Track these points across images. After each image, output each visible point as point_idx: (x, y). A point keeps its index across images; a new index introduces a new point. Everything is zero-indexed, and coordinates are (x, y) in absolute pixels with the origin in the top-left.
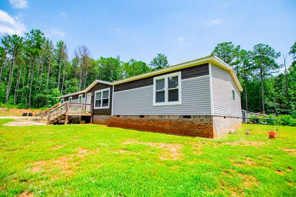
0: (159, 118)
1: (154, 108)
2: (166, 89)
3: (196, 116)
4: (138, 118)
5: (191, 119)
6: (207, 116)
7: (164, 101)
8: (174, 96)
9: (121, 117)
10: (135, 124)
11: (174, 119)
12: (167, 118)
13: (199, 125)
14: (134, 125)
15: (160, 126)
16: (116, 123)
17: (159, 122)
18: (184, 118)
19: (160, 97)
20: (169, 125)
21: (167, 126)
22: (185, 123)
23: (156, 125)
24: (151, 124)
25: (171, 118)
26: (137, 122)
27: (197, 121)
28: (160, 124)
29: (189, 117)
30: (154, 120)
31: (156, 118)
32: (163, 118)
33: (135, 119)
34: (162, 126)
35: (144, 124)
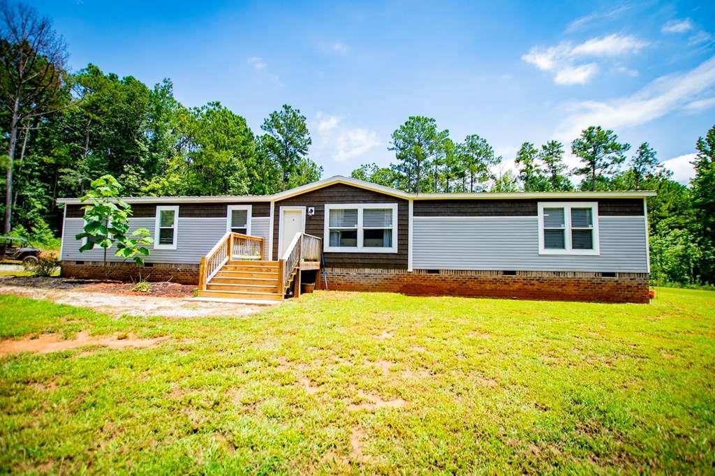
0: (553, 276)
1: (539, 257)
2: (568, 227)
3: (624, 273)
4: (500, 276)
5: (616, 278)
6: (640, 274)
7: (563, 247)
8: (583, 239)
9: (442, 274)
10: (488, 287)
11: (584, 277)
12: (570, 276)
13: (628, 286)
14: (487, 290)
15: (555, 289)
16: (427, 287)
17: (551, 283)
18: (603, 276)
19: (554, 238)
20: (576, 288)
21: (570, 290)
22: (606, 284)
23: (545, 287)
24: (536, 287)
25: (579, 276)
26: (495, 284)
27: (626, 281)
28: (556, 287)
29: (613, 274)
30: (540, 280)
31: (545, 276)
32: (561, 276)
33: (490, 277)
34: (560, 289)
35: (517, 286)
